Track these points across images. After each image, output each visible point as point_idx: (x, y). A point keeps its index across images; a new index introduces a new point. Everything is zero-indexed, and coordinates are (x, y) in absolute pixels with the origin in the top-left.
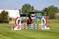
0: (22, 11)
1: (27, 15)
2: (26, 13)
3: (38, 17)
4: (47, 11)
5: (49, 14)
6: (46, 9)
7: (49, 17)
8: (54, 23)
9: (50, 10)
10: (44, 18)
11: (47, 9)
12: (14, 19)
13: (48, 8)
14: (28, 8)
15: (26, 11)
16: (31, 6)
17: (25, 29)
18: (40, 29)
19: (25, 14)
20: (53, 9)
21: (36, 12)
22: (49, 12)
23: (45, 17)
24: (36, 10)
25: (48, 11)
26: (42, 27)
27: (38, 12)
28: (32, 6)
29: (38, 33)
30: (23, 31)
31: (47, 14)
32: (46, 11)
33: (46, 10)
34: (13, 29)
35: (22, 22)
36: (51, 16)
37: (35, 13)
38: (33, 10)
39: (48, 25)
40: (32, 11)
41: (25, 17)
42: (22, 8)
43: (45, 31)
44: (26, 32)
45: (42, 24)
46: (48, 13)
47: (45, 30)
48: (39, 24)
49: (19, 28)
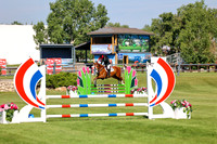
0: (51, 29)
1: (74, 52)
2: (69, 41)
3: (131, 57)
4: (174, 28)
5: (183, 45)
6: (167, 18)
7: (184, 57)
8: (209, 88)
9: (189, 24)
10: (160, 62)
11: (170, 19)
12: (12, 69)
13: (175, 13)
14: (77, 15)
15: (68, 29)
16: (95, 6)
17: (66, 117)
18: (139, 117)
19: (64, 44)
20: (202, 18)
21: (117, 36)
22: (183, 34)
23: (164, 59)
24: (117, 26)
25: (177, 31)
26: (151, 109)
27: (130, 36)
28: (100, 6)
29: (130, 137)
30: (57, 129)
31: (172, 44)
32: (168, 28)
33: (166, 24)
34: (9, 117)
35: (51, 86)
36: (190, 52)
37: (114, 41)
38: (103, 23)
39: (181, 98)
40: (101, 31)
41: (64, 62)
42: (51, 16)
43: (165, 128)
44: (73, 132)
45: (151, 93)
46: (177, 41)
47: (166, 123)
48: (136, 95)
49: (39, 116)
